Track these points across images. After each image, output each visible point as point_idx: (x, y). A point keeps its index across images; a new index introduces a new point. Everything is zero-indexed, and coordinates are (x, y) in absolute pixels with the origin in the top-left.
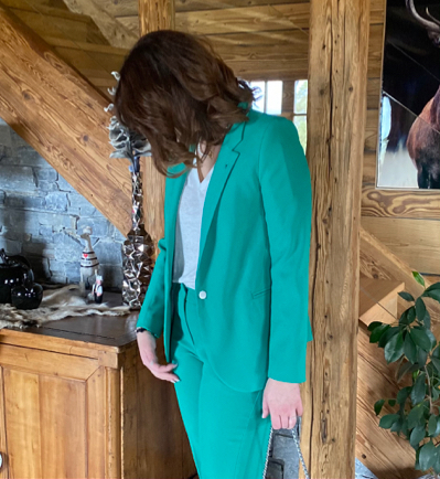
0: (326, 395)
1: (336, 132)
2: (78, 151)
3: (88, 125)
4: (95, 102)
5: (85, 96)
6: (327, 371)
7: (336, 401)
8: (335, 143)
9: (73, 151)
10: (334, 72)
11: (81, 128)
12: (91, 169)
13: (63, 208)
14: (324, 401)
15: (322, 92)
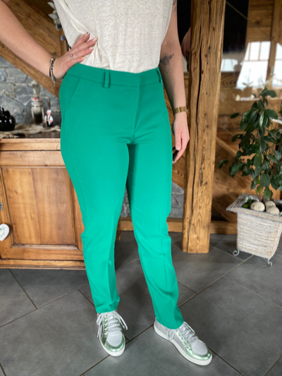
0: (203, 159)
6: (204, 146)
7: (209, 162)
13: (3, 78)
14: (202, 163)
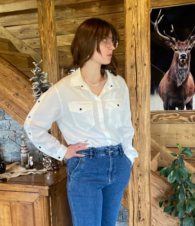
0: (139, 200)
1: (139, 84)
2: (14, 101)
3: (18, 88)
4: (20, 78)
5: (16, 75)
6: (139, 190)
7: (144, 203)
8: (139, 89)
9: (12, 101)
10: (137, 57)
11: (15, 90)
12: (21, 109)
13: (8, 127)
14: (139, 203)
15: (132, 67)
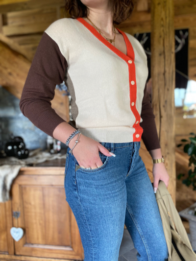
8: (167, 75)
15: (160, 55)
